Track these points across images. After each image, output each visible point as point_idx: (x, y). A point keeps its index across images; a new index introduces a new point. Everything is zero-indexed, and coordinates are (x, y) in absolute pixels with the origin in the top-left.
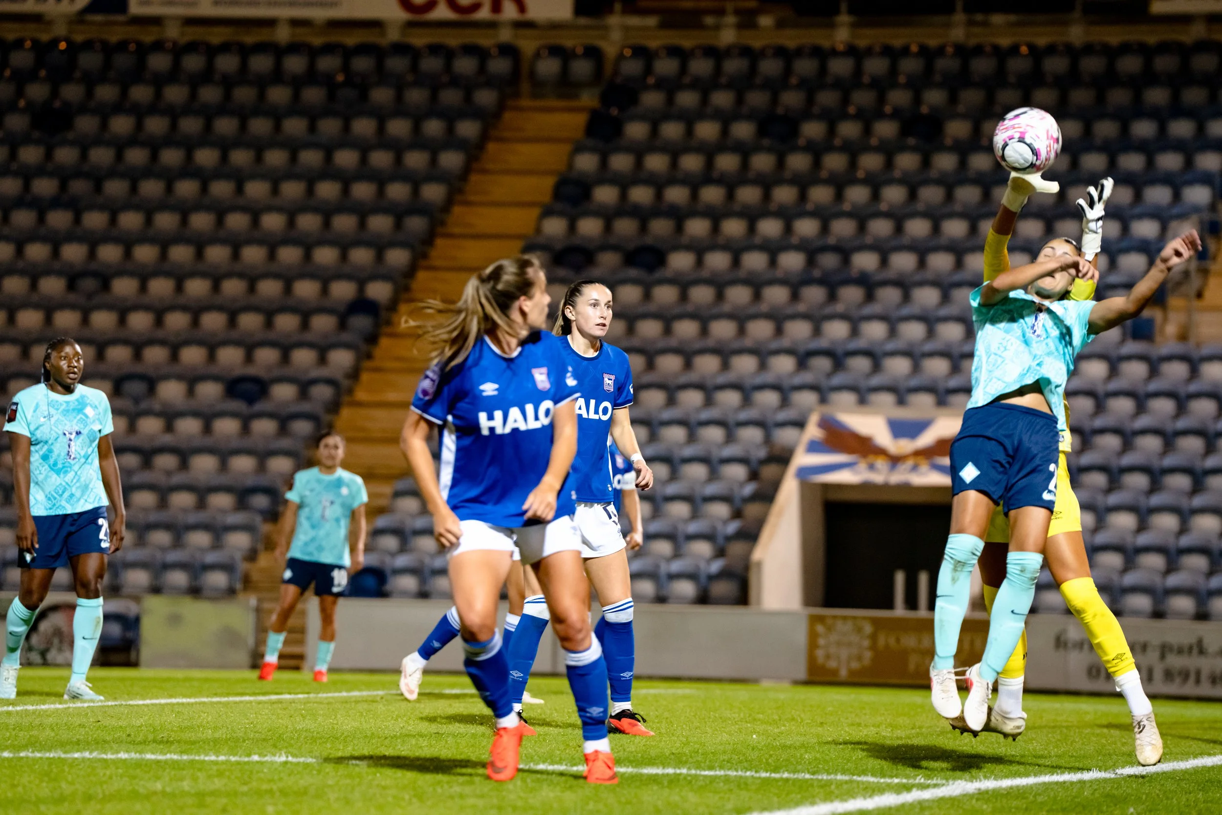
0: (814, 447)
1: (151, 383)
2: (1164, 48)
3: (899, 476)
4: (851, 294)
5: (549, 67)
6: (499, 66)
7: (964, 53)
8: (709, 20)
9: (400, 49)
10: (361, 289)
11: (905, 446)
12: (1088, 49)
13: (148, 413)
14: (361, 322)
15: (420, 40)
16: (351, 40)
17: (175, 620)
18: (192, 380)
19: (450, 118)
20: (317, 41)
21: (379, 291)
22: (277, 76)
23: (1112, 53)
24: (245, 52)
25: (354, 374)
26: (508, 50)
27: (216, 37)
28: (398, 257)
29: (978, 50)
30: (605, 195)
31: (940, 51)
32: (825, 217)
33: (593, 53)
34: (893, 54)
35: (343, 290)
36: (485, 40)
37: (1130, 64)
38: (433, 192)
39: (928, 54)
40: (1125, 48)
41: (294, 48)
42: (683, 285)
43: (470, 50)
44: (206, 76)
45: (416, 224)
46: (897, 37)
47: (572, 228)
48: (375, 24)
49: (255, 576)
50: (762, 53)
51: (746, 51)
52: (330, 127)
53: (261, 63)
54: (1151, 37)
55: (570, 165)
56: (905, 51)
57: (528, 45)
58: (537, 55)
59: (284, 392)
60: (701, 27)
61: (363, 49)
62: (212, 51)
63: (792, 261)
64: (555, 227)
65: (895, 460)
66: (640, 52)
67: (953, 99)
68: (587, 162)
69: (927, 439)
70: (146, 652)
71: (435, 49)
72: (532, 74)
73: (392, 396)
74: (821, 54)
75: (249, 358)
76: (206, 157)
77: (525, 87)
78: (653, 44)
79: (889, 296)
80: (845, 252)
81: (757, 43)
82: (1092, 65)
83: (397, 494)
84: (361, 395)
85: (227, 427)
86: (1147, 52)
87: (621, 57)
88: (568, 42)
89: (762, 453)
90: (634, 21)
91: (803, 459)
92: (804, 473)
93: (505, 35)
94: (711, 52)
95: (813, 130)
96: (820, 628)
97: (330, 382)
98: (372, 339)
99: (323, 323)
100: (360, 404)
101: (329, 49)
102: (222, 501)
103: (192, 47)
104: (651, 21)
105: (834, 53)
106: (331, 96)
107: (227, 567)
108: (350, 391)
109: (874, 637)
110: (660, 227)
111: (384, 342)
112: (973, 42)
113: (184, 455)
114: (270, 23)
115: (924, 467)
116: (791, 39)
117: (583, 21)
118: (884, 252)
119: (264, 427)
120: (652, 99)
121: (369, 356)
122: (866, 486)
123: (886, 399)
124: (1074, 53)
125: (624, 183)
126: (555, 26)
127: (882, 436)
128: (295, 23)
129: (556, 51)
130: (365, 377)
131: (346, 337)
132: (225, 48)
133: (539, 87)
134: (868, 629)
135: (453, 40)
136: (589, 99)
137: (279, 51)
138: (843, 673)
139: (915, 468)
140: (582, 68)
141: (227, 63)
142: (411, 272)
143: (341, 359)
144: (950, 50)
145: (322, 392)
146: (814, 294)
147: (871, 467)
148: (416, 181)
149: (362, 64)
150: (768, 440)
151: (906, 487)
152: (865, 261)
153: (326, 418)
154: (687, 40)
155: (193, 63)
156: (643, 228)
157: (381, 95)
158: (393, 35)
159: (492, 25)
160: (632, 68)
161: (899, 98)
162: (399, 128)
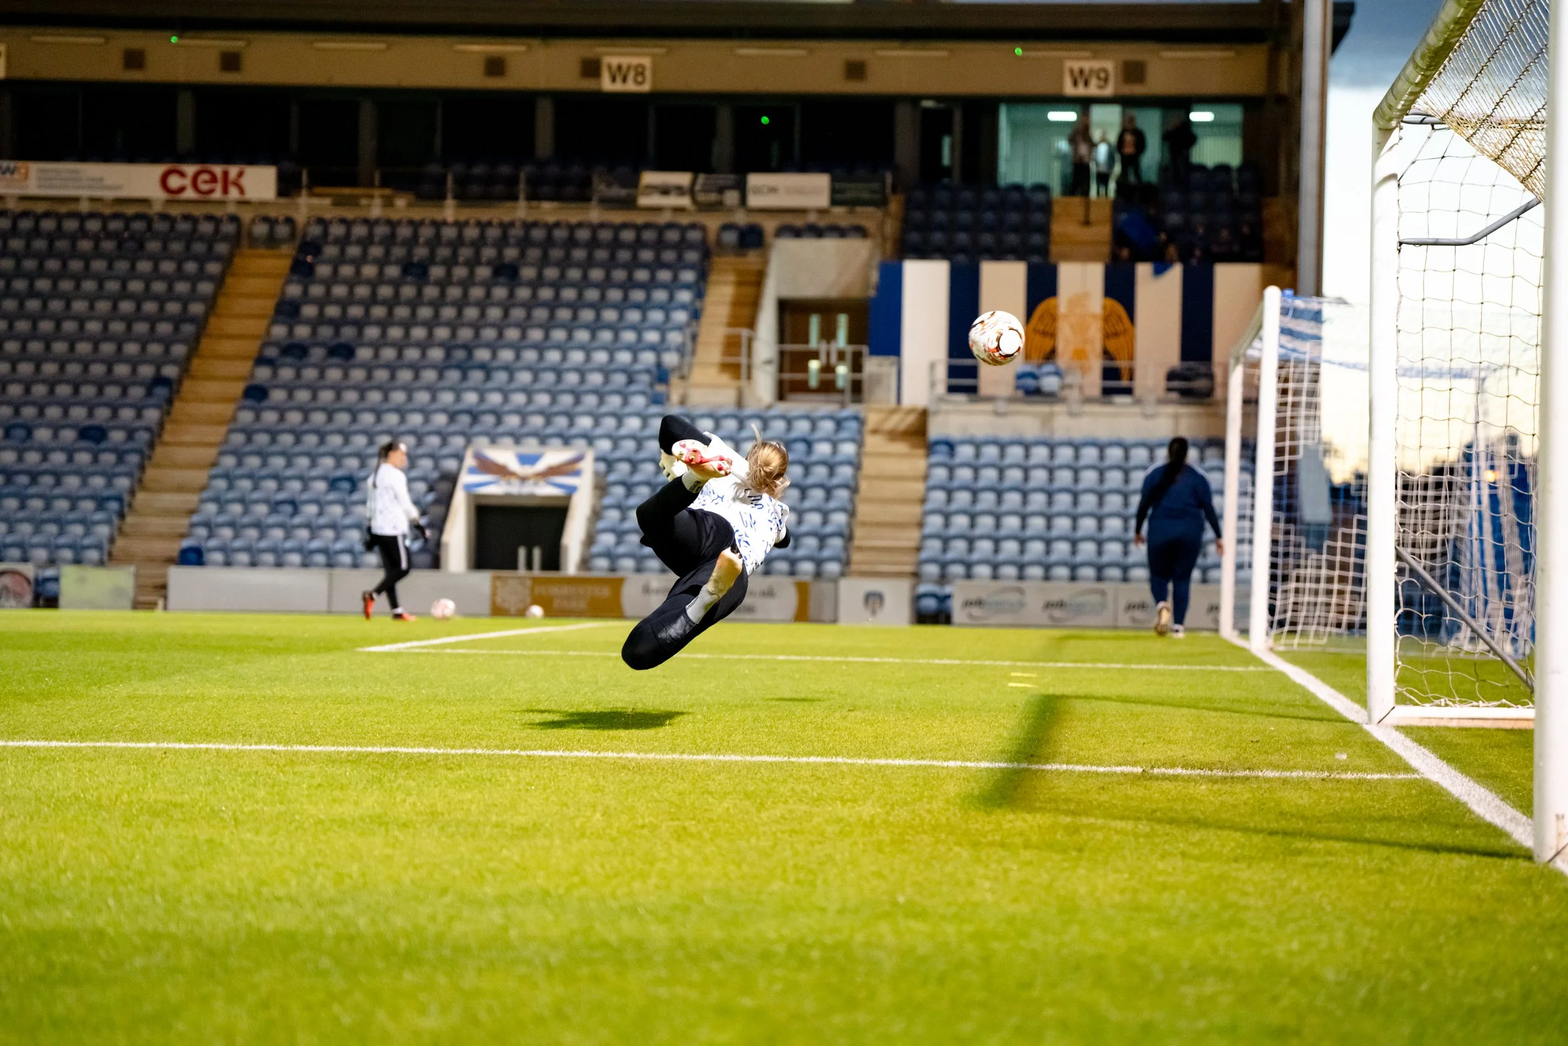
0: (472, 471)
1: (29, 431)
2: (647, 226)
3: (528, 489)
4: (477, 376)
5: (261, 229)
6: (228, 228)
7: (528, 226)
8: (364, 202)
9: (164, 217)
10: (158, 370)
11: (528, 470)
12: (602, 226)
13: (30, 449)
14: (161, 391)
15: (175, 211)
16: (130, 210)
17: (82, 580)
18: (56, 429)
19: (202, 260)
20: (107, 211)
21: (170, 371)
22: (83, 233)
23: (618, 228)
24: (60, 218)
25: (161, 425)
26: (234, 219)
27: (40, 208)
28: (179, 350)
29: (535, 224)
30: (309, 311)
31: (512, 224)
32: (453, 326)
33: (289, 221)
34: (483, 226)
35: (146, 371)
36: (218, 212)
37: (628, 236)
38: (197, 308)
39: (505, 227)
40: (625, 226)
41: (92, 215)
42: (369, 369)
43: (210, 218)
44: (36, 232)
45: (188, 329)
46: (485, 214)
47: (291, 332)
48: (145, 201)
49: (115, 552)
50: (399, 223)
51: (389, 223)
52: (122, 266)
53: (71, 225)
54: (640, 219)
55: (283, 292)
56: (489, 224)
57: (246, 215)
58: (253, 221)
59: (117, 436)
60: (357, 205)
61: (139, 217)
62: (38, 218)
63: (436, 354)
64: (279, 331)
65: (523, 479)
66: (321, 221)
67: (523, 254)
68: (294, 290)
69: (541, 466)
70: (62, 601)
71: (187, 217)
72: (250, 235)
73: (187, 438)
74: (438, 225)
75: (91, 414)
76: (43, 285)
77: (245, 241)
78: (328, 216)
79: (501, 377)
80: (469, 349)
81: (395, 216)
82: (605, 235)
83: (203, 501)
84: (167, 437)
85: (83, 458)
86: (639, 229)
87: (308, 224)
88: (273, 213)
89: (435, 475)
90: (315, 201)
91: (465, 479)
92: (468, 487)
93: (231, 209)
94: (366, 221)
95: (437, 272)
96: (498, 584)
97: (148, 429)
98: (170, 402)
99: (136, 392)
100: (167, 444)
101: (116, 216)
102: (88, 505)
103: (25, 214)
104: (327, 201)
105: (445, 223)
106: (120, 246)
107: (98, 547)
108: (160, 435)
109: (532, 589)
110: (348, 332)
111: (177, 405)
112: (530, 219)
113: (58, 476)
114: (76, 200)
115: (542, 483)
116: (418, 214)
117: (282, 201)
118: (494, 348)
119: (108, 458)
120: (331, 251)
121: (169, 413)
122: (508, 496)
123: (508, 441)
124: (595, 228)
125: (322, 303)
126: (263, 204)
127: (513, 464)
128: (93, 200)
129: (266, 219)
130: (168, 427)
131: (153, 401)
132: (47, 215)
133: (253, 241)
134: (529, 583)
135: (197, 211)
136: (288, 250)
137: (82, 218)
138: (513, 610)
139: (536, 484)
140: (282, 230)
141: (48, 225)
142: (188, 358)
143: (152, 415)
144: (518, 224)
145: (143, 436)
146: (453, 375)
147: (509, 483)
148: (185, 302)
149: (138, 226)
150: (436, 467)
151: (532, 496)
152: (483, 355)
153: (147, 452)
154: (349, 214)
155: (26, 224)
156: (337, 333)
157: (154, 246)
158: (157, 208)
159: (222, 203)
160: (315, 231)
161: (488, 253)
162: (168, 267)
